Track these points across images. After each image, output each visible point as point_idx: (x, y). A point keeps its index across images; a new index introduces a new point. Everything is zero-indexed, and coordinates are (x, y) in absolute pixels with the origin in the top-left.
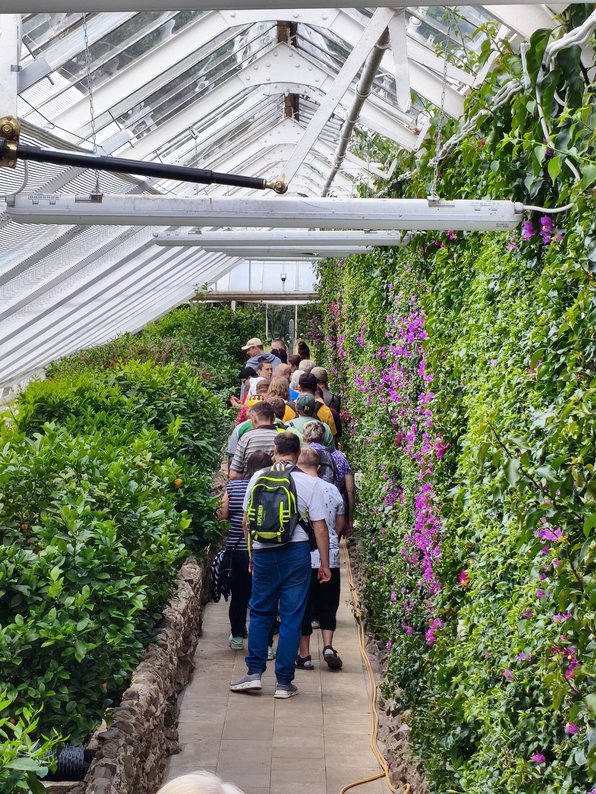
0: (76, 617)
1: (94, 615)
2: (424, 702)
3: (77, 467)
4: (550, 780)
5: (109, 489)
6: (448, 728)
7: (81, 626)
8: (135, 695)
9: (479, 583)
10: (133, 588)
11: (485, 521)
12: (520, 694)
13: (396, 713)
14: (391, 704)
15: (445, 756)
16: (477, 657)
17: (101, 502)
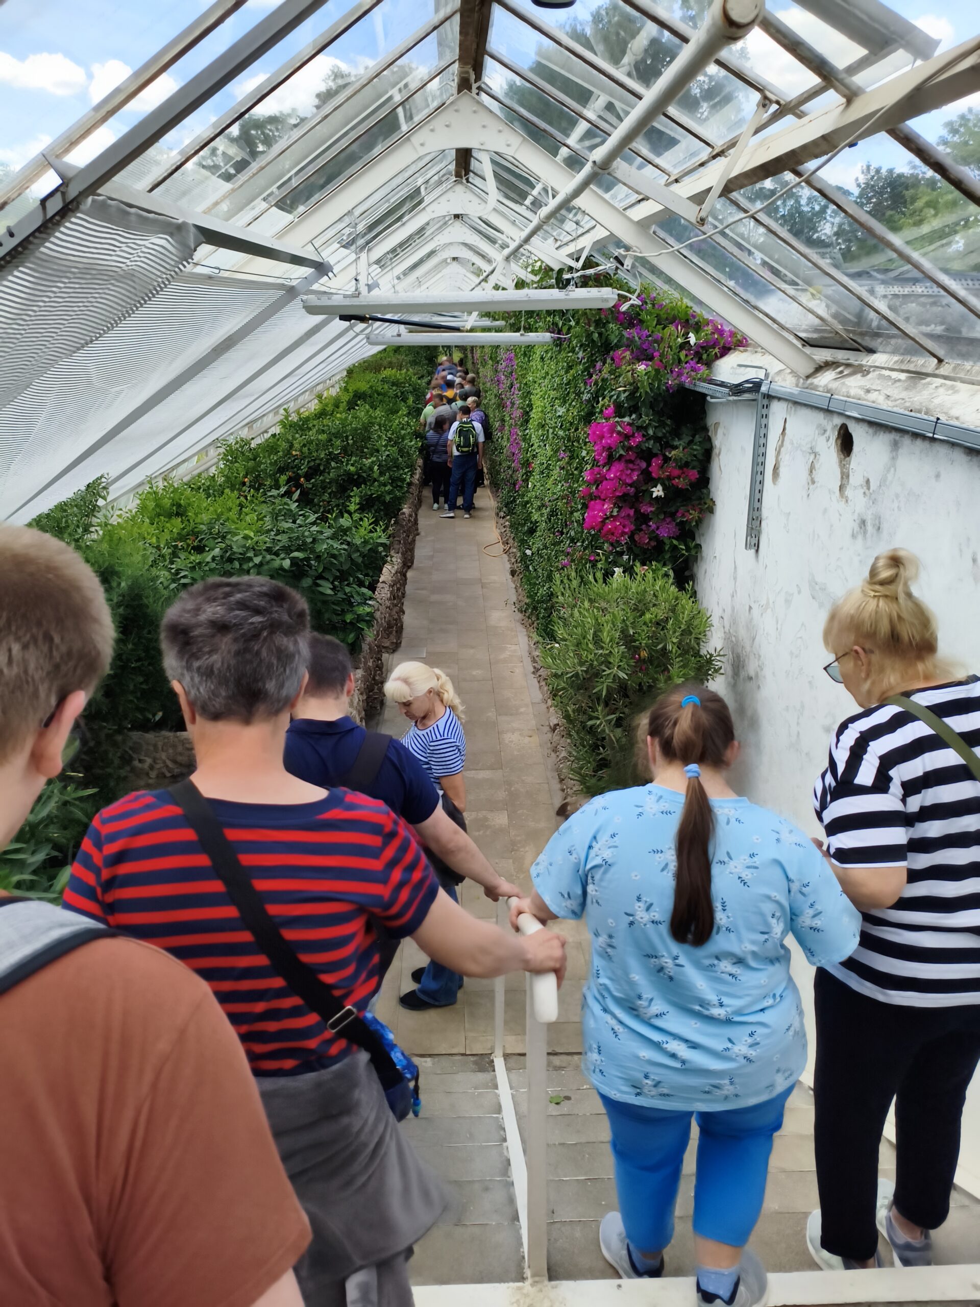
0: (385, 485)
1: (391, 484)
2: (515, 513)
3: (380, 425)
4: (562, 541)
5: (393, 434)
6: (525, 524)
7: (387, 488)
8: (404, 513)
9: (537, 470)
10: (405, 474)
11: (539, 446)
12: (552, 511)
13: (504, 517)
14: (502, 514)
15: (524, 534)
16: (536, 497)
17: (390, 439)
